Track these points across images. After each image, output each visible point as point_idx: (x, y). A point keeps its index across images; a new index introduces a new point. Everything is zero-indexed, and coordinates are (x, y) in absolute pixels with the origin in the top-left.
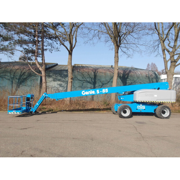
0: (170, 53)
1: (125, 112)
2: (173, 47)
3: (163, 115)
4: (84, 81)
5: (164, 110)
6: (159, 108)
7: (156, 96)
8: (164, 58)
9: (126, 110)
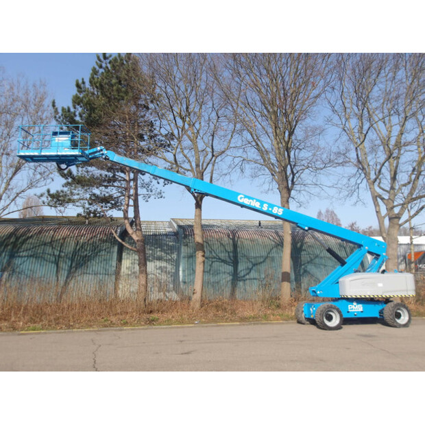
0: (385, 201)
1: (330, 318)
2: (388, 189)
3: (398, 321)
4: (213, 260)
5: (399, 311)
6: (388, 308)
7: (380, 285)
8: (377, 212)
9: (331, 313)
